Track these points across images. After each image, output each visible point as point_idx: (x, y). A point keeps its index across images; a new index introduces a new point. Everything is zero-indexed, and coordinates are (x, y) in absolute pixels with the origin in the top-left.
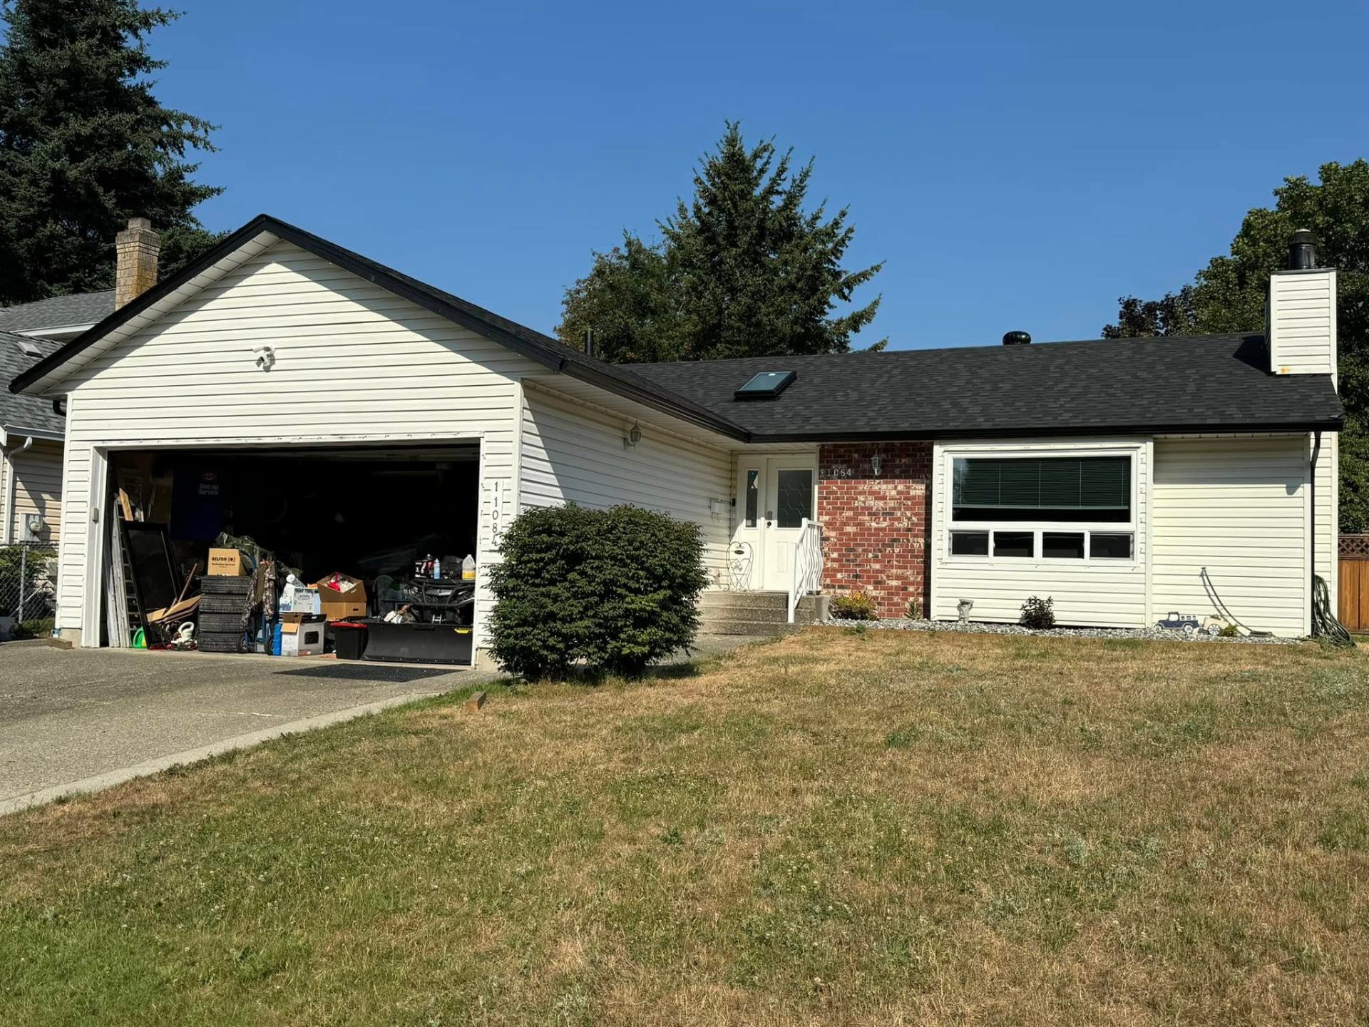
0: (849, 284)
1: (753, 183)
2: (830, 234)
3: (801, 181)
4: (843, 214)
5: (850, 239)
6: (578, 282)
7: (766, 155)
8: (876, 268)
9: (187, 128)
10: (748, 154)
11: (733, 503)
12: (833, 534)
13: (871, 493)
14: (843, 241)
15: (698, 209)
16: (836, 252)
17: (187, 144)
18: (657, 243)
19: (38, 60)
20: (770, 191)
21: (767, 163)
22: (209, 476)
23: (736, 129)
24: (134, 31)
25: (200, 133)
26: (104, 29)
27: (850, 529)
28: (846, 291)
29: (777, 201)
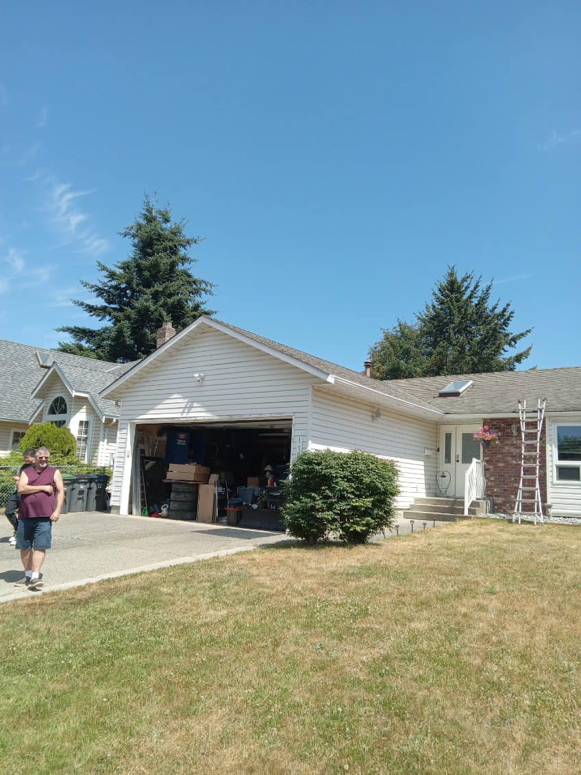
0: (514, 339)
1: (462, 293)
2: (502, 314)
3: (487, 291)
4: (508, 305)
5: (512, 317)
6: (376, 343)
7: (469, 280)
8: (528, 331)
9: (203, 286)
10: (459, 280)
11: (438, 450)
12: (491, 467)
13: (512, 445)
14: (509, 317)
15: (434, 307)
16: (505, 324)
17: (203, 293)
18: (414, 323)
19: (144, 263)
20: (470, 297)
21: (469, 284)
22: (182, 436)
23: (453, 268)
24: (184, 246)
25: (208, 288)
26: (171, 248)
27: (501, 465)
28: (513, 343)
29: (475, 301)
